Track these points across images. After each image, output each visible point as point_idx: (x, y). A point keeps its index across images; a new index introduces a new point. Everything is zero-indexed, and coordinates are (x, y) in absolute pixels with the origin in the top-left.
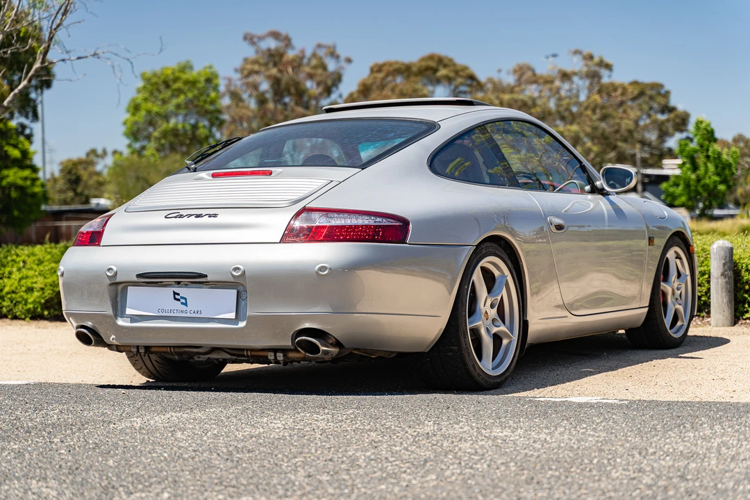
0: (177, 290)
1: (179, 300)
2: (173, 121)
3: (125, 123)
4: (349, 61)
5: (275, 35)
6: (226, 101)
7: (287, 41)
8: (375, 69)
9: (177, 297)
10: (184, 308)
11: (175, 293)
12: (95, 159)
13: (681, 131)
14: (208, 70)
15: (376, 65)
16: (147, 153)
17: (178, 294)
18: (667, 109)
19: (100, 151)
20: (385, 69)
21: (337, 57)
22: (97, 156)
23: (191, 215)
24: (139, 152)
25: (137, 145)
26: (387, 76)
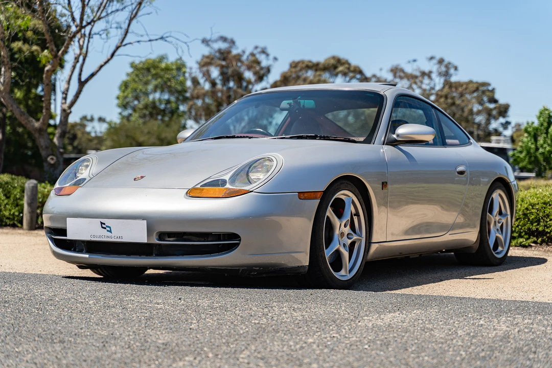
2: (151, 97)
3: (118, 98)
4: (275, 59)
5: (224, 39)
6: (189, 83)
7: (233, 42)
8: (293, 65)
12: (86, 123)
13: (504, 117)
14: (179, 62)
15: (294, 62)
16: (133, 119)
18: (493, 100)
19: (89, 118)
20: (300, 65)
21: (268, 55)
22: (88, 120)
24: (128, 118)
25: (126, 113)
26: (301, 70)
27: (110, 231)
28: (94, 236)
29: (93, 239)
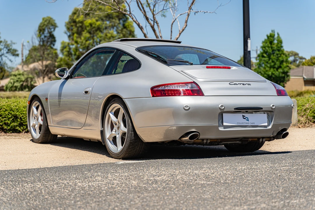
0: (244, 114)
1: (245, 119)
9: (244, 117)
10: (247, 122)
11: (243, 116)
17: (245, 116)
23: (240, 84)
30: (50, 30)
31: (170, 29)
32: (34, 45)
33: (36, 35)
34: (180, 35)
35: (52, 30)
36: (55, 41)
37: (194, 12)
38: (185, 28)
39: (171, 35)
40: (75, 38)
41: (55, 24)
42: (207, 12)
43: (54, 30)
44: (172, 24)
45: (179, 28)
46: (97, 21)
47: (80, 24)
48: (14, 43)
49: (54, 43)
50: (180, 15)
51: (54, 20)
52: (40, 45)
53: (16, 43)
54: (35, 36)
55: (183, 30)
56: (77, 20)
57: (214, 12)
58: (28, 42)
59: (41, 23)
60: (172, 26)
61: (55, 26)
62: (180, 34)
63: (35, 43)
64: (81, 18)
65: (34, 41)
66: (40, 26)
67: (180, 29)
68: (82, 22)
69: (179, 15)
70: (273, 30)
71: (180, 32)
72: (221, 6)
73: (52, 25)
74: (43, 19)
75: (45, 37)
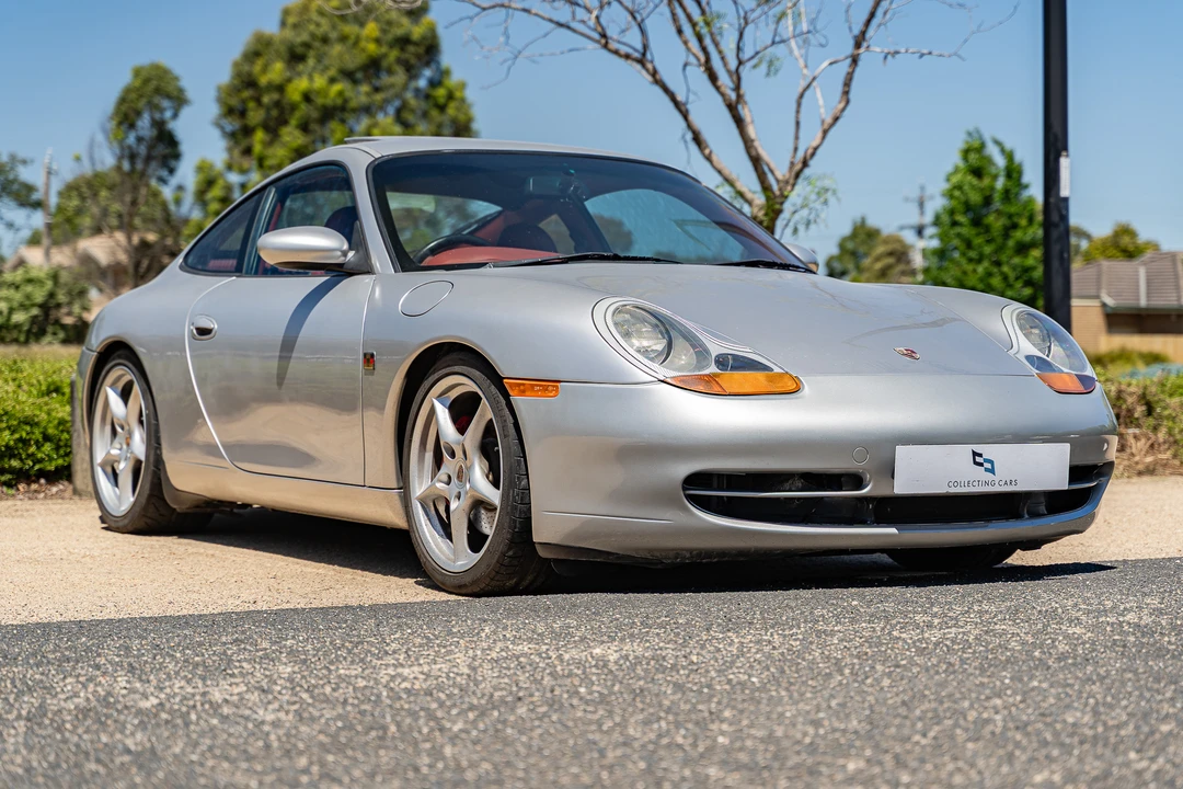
27: (992, 471)
28: (956, 483)
29: (953, 490)
30: (157, 116)
31: (793, 114)
32: (99, 168)
33: (105, 131)
34: (824, 138)
35: (168, 114)
36: (177, 156)
37: (883, 55)
38: (843, 110)
39: (797, 138)
40: (257, 148)
41: (181, 91)
42: (930, 53)
43: (175, 116)
44: (801, 96)
45: (822, 110)
46: (332, 81)
47: (275, 96)
48: (24, 162)
49: (173, 163)
50: (831, 64)
51: (177, 79)
52: (119, 168)
53: (32, 161)
54: (100, 138)
55: (836, 119)
56: (263, 80)
57: (956, 54)
58: (78, 159)
59: (128, 90)
60: (799, 104)
61: (179, 100)
62: (825, 132)
63: (103, 163)
64: (277, 70)
65: (96, 156)
66: (123, 100)
67: (823, 116)
68: (280, 88)
69: (826, 64)
70: (971, 129)
71: (826, 126)
72: (978, 31)
73: (169, 97)
74: (137, 72)
75: (140, 139)
